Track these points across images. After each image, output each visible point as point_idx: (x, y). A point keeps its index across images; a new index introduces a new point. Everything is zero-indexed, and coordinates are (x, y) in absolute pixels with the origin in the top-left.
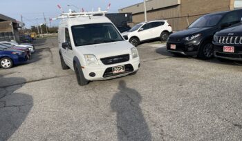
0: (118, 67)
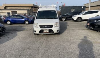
0: (46, 30)
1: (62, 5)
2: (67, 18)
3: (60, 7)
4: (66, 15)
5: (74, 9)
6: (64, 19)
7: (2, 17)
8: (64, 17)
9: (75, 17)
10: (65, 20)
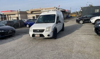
1: (89, 5)
2: (85, 20)
3: (81, 9)
4: (84, 17)
5: (99, 9)
6: (81, 22)
7: (25, 21)
8: (82, 20)
9: (93, 19)
10: (83, 23)
